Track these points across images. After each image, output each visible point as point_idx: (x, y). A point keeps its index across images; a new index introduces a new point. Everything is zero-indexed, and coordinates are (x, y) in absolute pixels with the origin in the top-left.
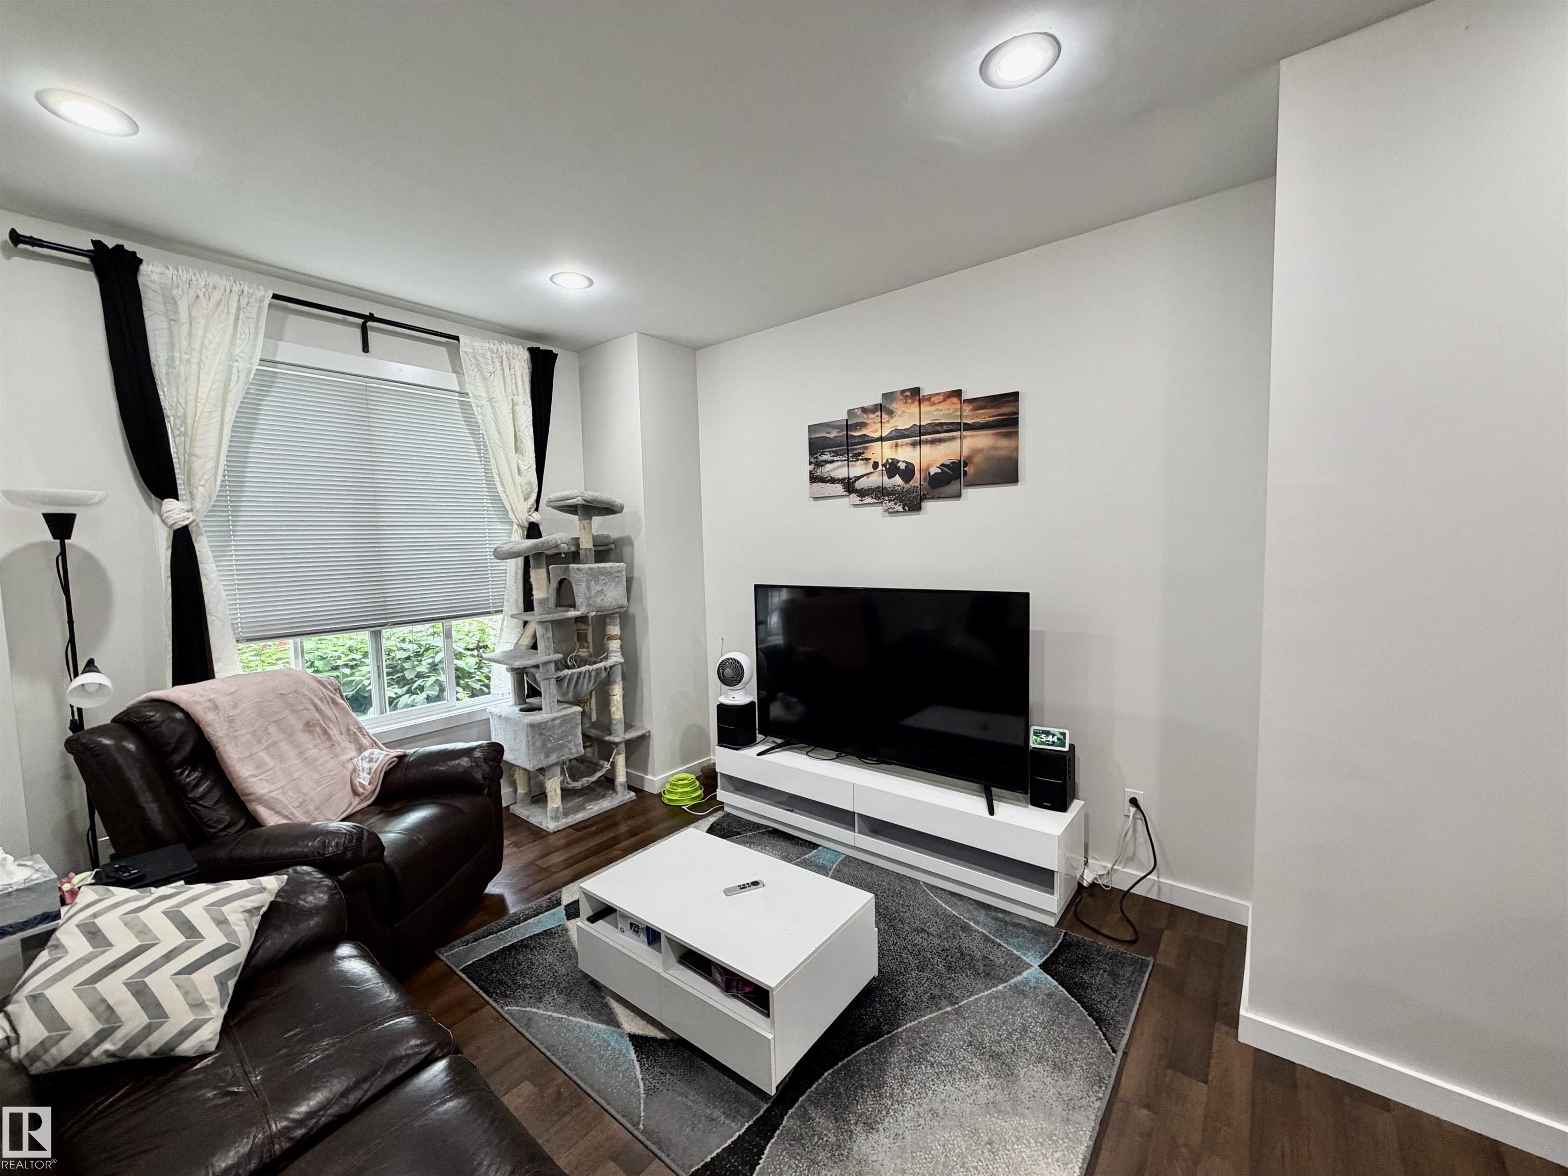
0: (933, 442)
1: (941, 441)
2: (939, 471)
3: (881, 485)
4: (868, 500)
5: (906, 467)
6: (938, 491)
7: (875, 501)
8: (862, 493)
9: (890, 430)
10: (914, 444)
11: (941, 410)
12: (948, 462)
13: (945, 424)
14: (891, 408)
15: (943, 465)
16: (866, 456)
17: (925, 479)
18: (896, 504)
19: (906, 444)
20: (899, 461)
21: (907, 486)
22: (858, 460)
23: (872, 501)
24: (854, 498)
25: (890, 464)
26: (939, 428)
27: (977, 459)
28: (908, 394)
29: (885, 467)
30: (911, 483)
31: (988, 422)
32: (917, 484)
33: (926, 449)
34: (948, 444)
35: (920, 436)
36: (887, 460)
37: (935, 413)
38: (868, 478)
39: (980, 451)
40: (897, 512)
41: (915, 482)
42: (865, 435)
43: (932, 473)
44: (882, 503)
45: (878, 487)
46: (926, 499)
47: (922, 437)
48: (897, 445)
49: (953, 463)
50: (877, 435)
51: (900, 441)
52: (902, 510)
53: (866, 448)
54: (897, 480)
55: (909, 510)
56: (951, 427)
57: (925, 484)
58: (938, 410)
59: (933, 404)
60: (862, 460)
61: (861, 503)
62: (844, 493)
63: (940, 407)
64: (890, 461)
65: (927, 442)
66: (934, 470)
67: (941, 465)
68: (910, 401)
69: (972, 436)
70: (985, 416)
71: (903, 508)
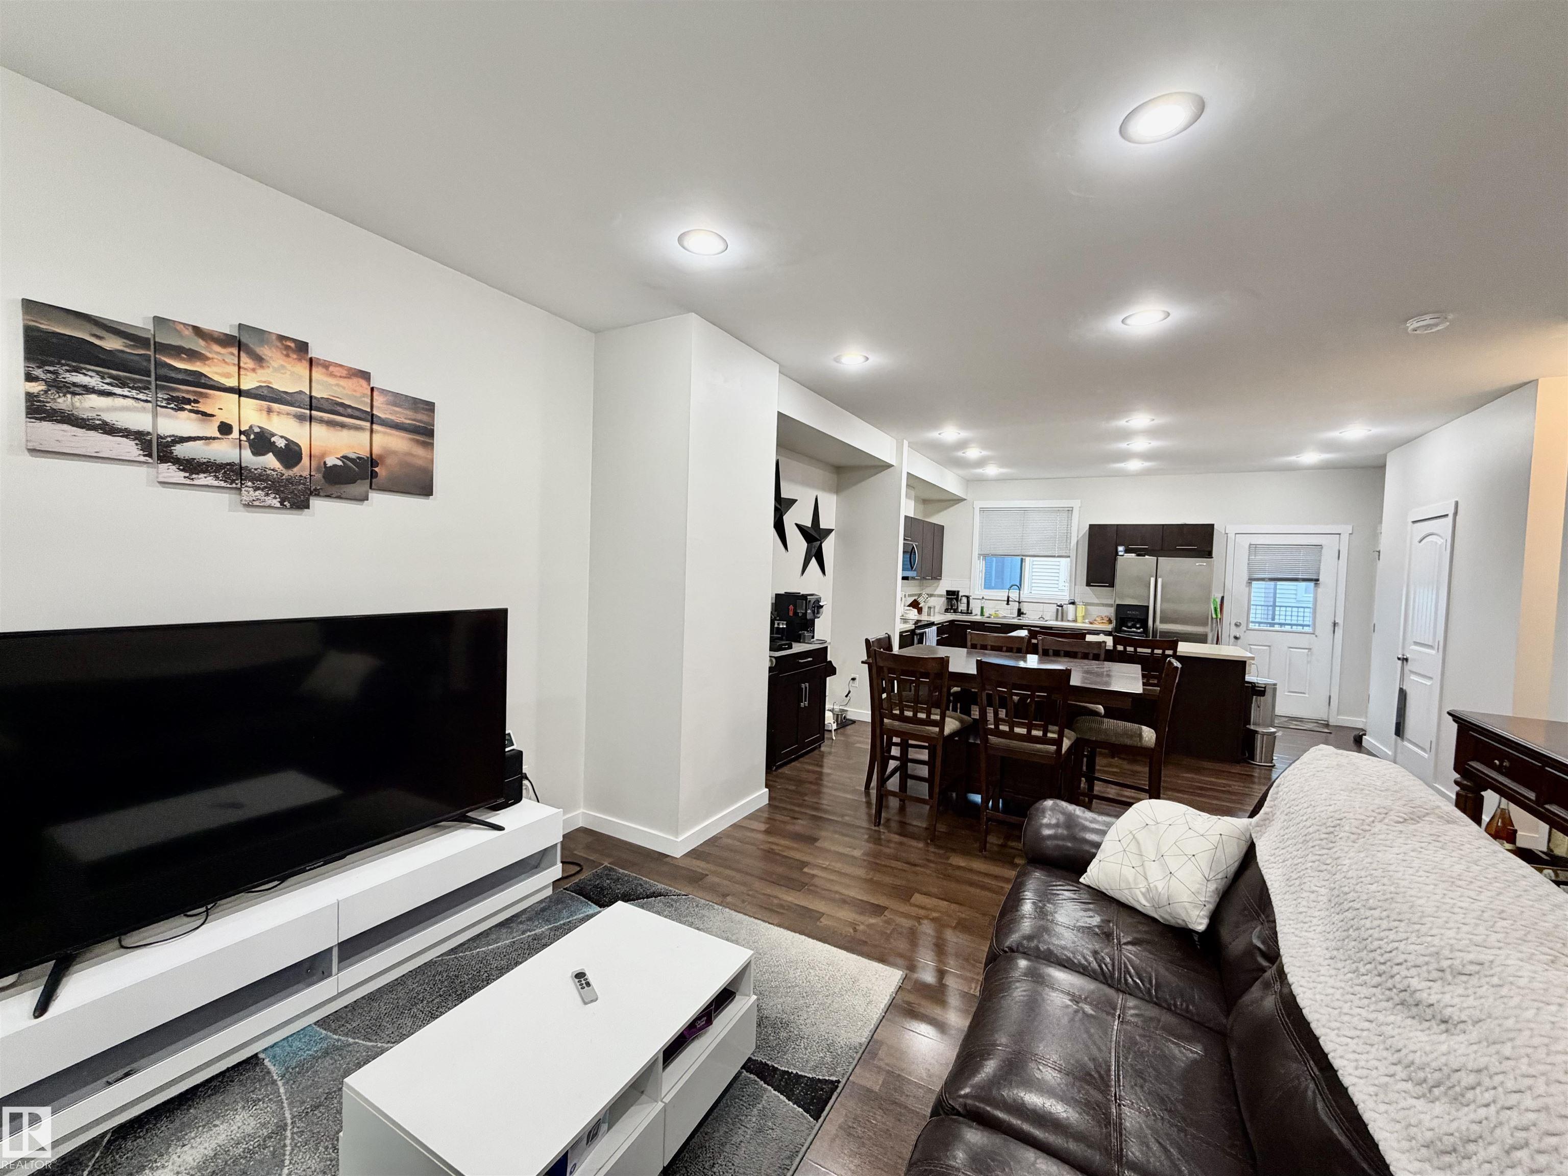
0: (330, 424)
1: (343, 426)
2: (340, 463)
3: (237, 461)
4: (203, 479)
5: (286, 445)
6: (334, 490)
7: (222, 484)
8: (192, 467)
9: (258, 384)
10: (300, 418)
11: (344, 388)
12: (353, 456)
13: (350, 406)
14: (260, 353)
15: (345, 457)
16: (202, 407)
17: (318, 470)
18: (267, 495)
19: (288, 414)
20: (273, 435)
21: (288, 473)
22: (183, 409)
23: (216, 483)
24: (170, 472)
25: (256, 434)
26: (341, 409)
27: (390, 461)
28: (292, 345)
29: (248, 436)
30: (295, 469)
31: (403, 423)
32: (306, 473)
33: (319, 430)
34: (352, 433)
35: (311, 409)
36: (251, 427)
37: (334, 388)
38: (208, 444)
39: (394, 453)
40: (270, 507)
41: (302, 469)
42: (202, 375)
43: (329, 464)
44: (240, 489)
45: (231, 464)
46: (318, 495)
47: (313, 412)
48: (269, 411)
49: (359, 458)
50: (232, 382)
51: (275, 406)
52: (278, 505)
53: (206, 396)
54: (270, 461)
55: (291, 508)
56: (357, 413)
57: (318, 476)
58: (338, 385)
59: (332, 375)
60: (191, 411)
61: (188, 482)
62: (143, 459)
63: (343, 382)
64: (257, 430)
65: (321, 421)
66: (331, 461)
67: (342, 457)
68: (295, 356)
69: (385, 433)
70: (402, 416)
71: (282, 503)
